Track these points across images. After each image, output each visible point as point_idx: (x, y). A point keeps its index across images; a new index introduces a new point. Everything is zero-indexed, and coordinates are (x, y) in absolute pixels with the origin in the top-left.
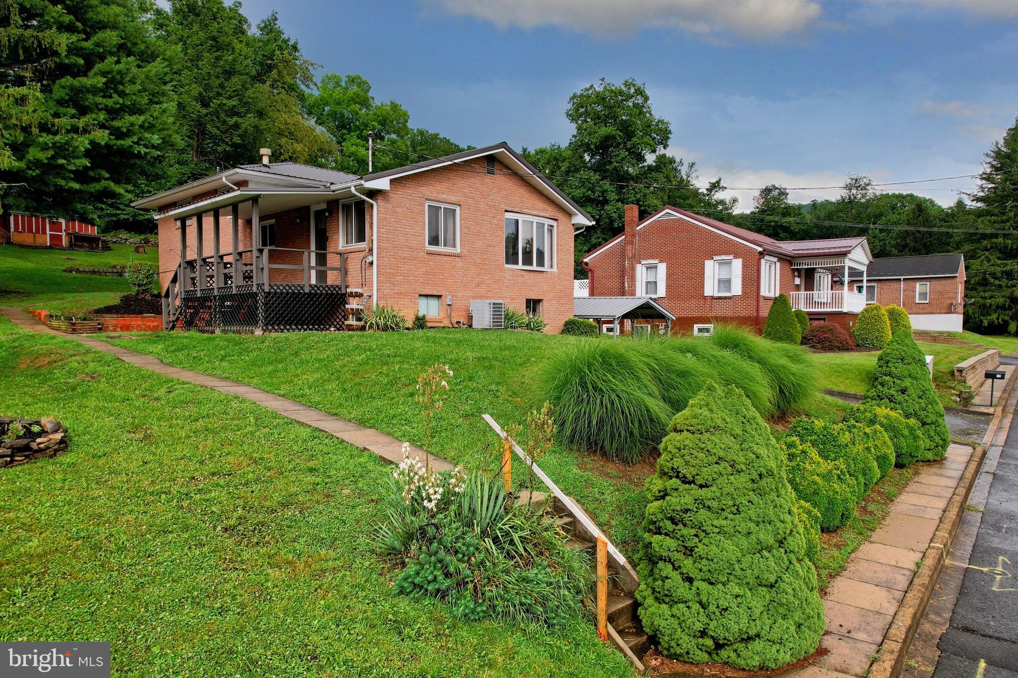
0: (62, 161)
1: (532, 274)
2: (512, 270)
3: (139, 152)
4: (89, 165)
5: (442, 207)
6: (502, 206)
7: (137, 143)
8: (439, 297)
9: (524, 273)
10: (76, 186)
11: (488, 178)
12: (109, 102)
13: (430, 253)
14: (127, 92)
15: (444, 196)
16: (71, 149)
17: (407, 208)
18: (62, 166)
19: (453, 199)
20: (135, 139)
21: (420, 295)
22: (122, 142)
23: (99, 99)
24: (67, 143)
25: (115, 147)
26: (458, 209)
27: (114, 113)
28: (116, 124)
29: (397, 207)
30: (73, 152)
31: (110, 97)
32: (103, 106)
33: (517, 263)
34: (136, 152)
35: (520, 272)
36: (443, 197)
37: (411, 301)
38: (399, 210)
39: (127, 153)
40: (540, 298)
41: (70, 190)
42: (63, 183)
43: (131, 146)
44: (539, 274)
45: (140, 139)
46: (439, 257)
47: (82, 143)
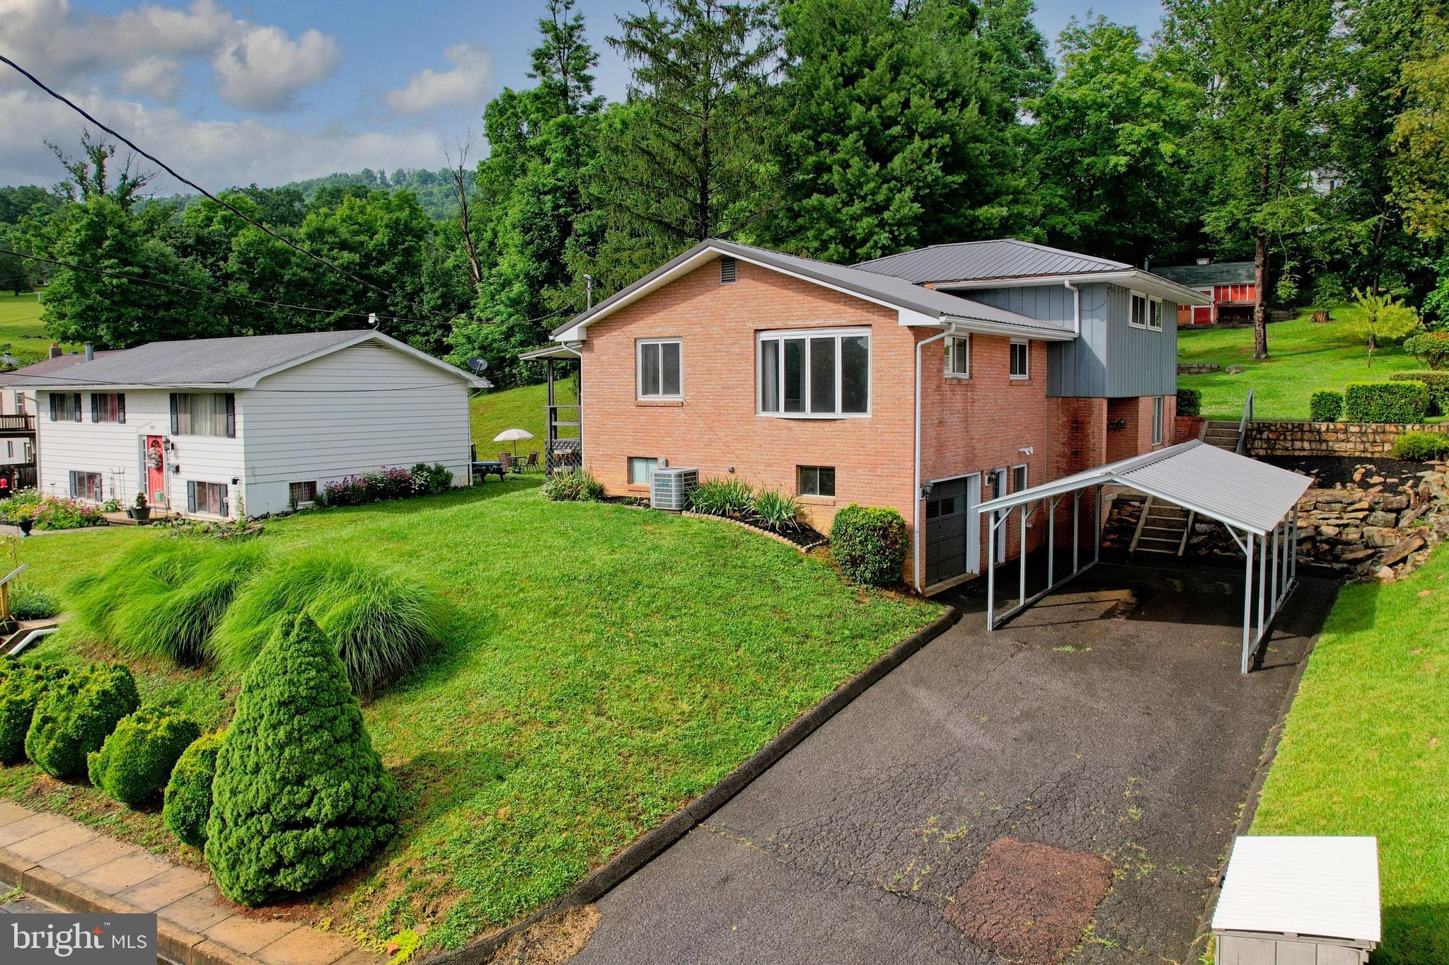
1: (809, 425)
2: (769, 420)
5: (661, 343)
6: (749, 325)
8: (656, 459)
9: (792, 424)
11: (726, 290)
13: (640, 406)
19: (671, 331)
21: (629, 457)
26: (682, 342)
35: (782, 423)
36: (658, 331)
40: (832, 465)
44: (826, 425)
46: (654, 410)
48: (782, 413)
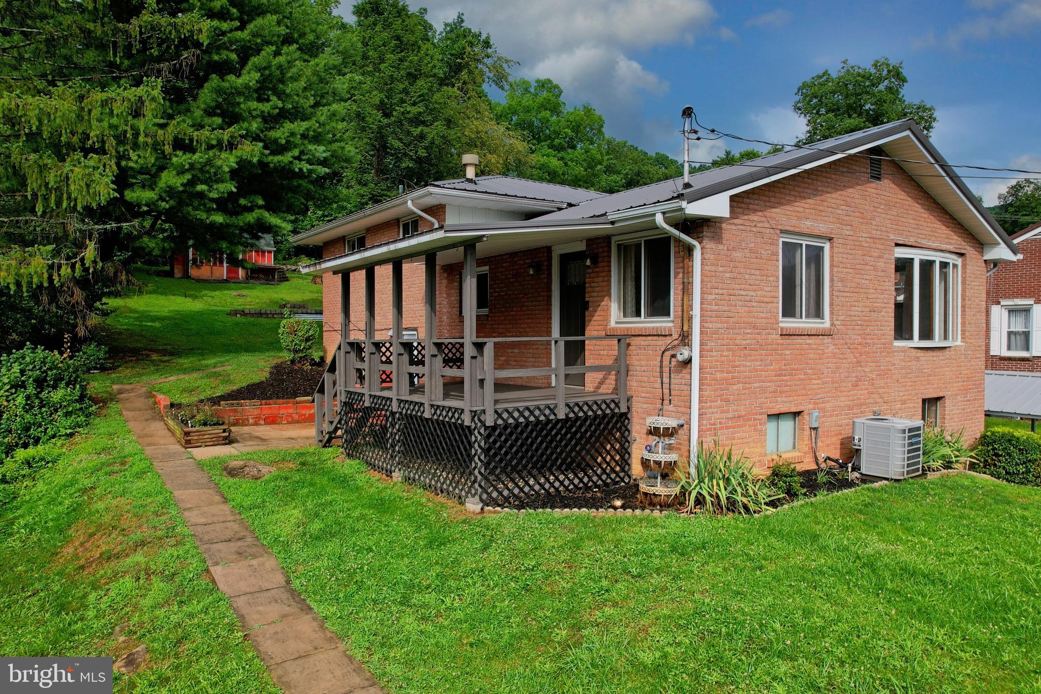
0: (201, 187)
1: (931, 353)
2: (904, 350)
3: (301, 169)
4: (234, 190)
5: (804, 243)
6: (892, 237)
7: (298, 158)
8: (796, 414)
9: (920, 354)
10: (219, 218)
11: (873, 188)
12: (266, 107)
13: (787, 335)
14: (288, 91)
15: (808, 223)
16: (212, 170)
17: (751, 251)
18: (201, 195)
19: (822, 228)
20: (296, 152)
21: (768, 415)
22: (280, 158)
23: (254, 104)
24: (209, 162)
25: (272, 165)
26: (827, 247)
27: (272, 121)
28: (273, 134)
29: (734, 249)
30: (215, 174)
31: (268, 100)
32: (259, 113)
33: (911, 338)
34: (297, 170)
35: (914, 352)
36: (806, 225)
37: (755, 430)
38: (738, 255)
39: (286, 172)
40: (941, 394)
41: (213, 225)
42: (203, 216)
43: (291, 162)
44: (940, 353)
45: (302, 153)
46: (799, 340)
47: (228, 161)
48: (916, 342)
